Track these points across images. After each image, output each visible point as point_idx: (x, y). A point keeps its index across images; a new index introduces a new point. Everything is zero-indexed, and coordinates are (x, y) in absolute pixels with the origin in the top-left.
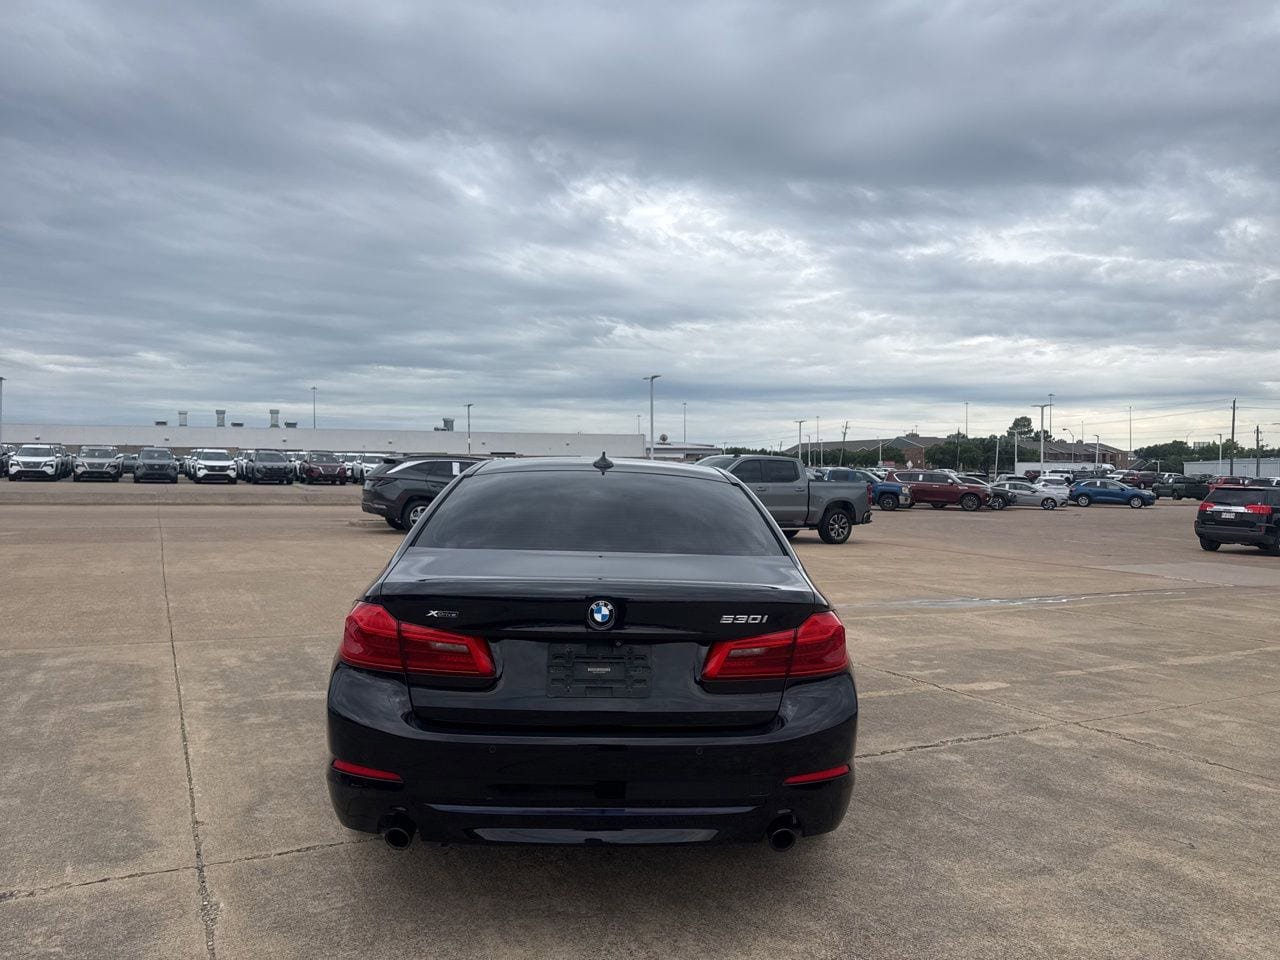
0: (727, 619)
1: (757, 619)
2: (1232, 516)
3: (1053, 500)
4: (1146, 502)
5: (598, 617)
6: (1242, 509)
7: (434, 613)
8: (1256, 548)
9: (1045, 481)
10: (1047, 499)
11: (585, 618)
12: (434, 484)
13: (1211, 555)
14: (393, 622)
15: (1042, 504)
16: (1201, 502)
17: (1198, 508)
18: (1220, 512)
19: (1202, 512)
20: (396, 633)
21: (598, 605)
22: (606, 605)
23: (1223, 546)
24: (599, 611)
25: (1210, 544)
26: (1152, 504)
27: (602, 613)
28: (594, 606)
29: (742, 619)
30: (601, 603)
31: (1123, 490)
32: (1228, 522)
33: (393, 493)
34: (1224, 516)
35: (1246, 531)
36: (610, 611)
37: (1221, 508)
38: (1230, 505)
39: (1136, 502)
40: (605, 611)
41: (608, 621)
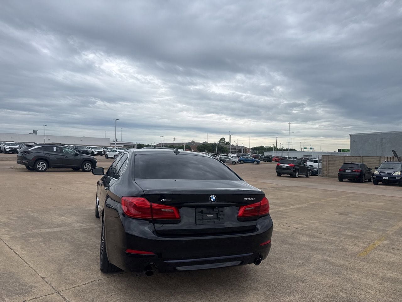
0: (245, 199)
1: (252, 199)
2: (285, 167)
3: (235, 162)
4: (258, 163)
5: (212, 200)
6: (287, 165)
7: (163, 200)
8: (289, 175)
9: (232, 156)
10: (233, 161)
11: (208, 200)
12: (46, 154)
13: (279, 178)
14: (148, 203)
15: (232, 163)
16: (277, 163)
17: (276, 165)
18: (282, 166)
19: (278, 166)
20: (150, 207)
21: (212, 196)
22: (214, 196)
23: (282, 175)
24: (212, 198)
25: (279, 174)
26: (259, 163)
27: (213, 198)
28: (211, 196)
29: (249, 199)
30: (213, 195)
31: (252, 159)
32: (284, 169)
33: (31, 157)
34: (283, 167)
35: (288, 171)
36: (215, 198)
37: (282, 165)
38: (284, 164)
39: (255, 163)
40: (214, 198)
41: (215, 201)
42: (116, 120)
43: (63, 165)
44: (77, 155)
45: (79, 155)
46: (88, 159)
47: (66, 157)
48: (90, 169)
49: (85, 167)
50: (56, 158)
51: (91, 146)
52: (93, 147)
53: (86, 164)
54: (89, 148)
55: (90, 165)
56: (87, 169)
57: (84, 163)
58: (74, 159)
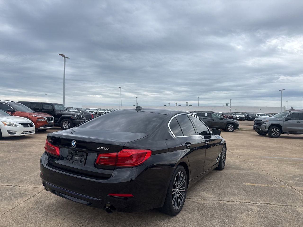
5: (73, 144)
11: (71, 144)
21: (73, 141)
22: (75, 142)
36: (75, 143)
40: (74, 143)
41: (75, 145)
42: (282, 90)
43: (212, 126)
44: (222, 119)
45: (224, 119)
46: (231, 123)
47: (214, 120)
48: (232, 130)
49: (228, 128)
50: (207, 121)
51: (260, 114)
52: (261, 114)
53: (230, 126)
54: (258, 115)
55: (232, 127)
56: (230, 130)
57: (227, 126)
58: (220, 122)
